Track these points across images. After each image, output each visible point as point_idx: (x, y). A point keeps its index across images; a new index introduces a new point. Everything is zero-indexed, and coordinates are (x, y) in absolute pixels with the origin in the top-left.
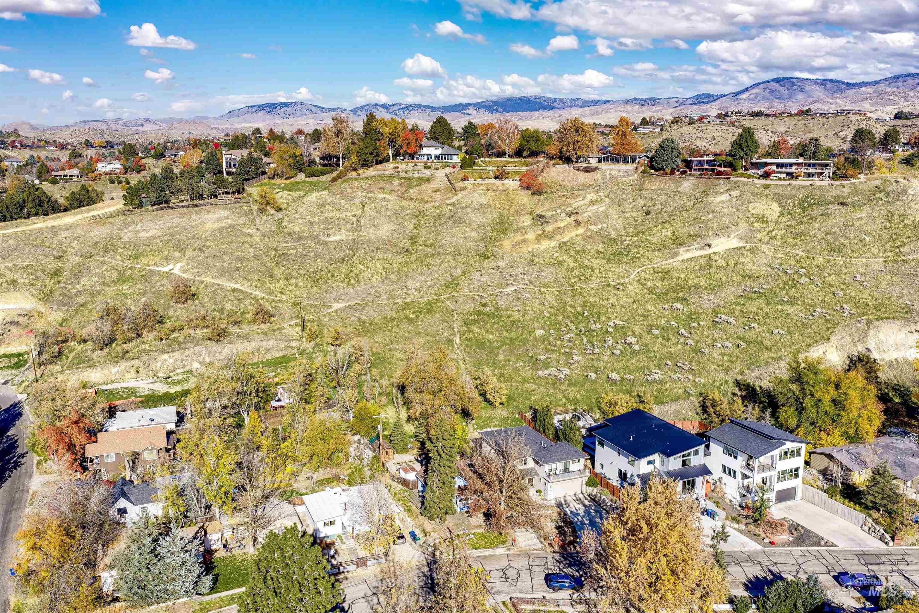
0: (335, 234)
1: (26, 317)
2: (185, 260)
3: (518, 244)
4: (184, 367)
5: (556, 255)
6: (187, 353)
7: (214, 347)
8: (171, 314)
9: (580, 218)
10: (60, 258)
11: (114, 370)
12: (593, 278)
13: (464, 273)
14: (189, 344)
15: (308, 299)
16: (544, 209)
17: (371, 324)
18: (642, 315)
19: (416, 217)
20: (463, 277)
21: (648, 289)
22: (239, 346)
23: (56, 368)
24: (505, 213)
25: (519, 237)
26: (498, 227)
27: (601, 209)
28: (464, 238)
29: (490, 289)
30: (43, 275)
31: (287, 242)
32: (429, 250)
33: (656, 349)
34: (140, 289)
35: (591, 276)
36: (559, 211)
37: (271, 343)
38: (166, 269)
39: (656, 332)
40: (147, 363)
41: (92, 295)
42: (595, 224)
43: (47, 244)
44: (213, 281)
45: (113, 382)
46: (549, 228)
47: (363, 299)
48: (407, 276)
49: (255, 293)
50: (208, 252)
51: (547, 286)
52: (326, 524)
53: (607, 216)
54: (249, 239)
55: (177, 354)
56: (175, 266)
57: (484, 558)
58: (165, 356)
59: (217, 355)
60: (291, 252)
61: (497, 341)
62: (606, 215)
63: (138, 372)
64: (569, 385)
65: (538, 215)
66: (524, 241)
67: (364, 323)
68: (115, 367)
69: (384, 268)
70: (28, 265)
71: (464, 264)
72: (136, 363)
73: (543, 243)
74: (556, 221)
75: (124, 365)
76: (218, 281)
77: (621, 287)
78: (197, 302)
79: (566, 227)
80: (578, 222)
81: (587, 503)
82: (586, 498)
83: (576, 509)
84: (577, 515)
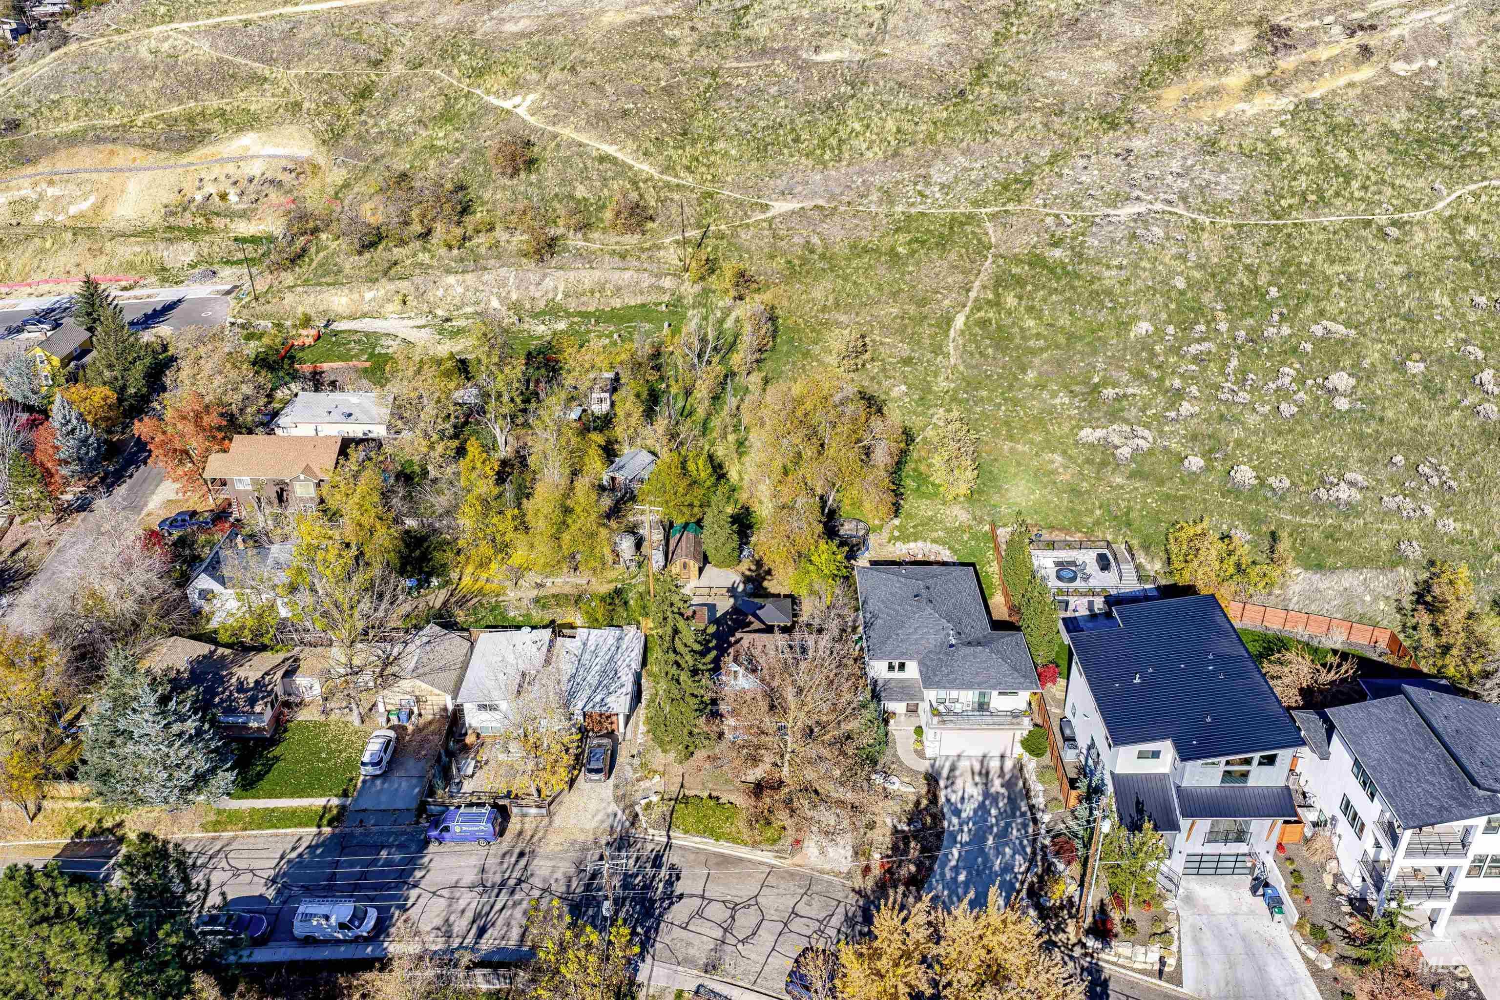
0: (830, 48)
1: (294, 175)
2: (542, 90)
3: (1197, 97)
4: (477, 303)
5: (1277, 132)
6: (486, 277)
7: (531, 270)
8: (487, 196)
9: (1373, 40)
10: (377, 63)
11: (369, 295)
12: (1339, 202)
13: (1054, 159)
14: (492, 262)
15: (736, 186)
16: (1296, 12)
17: (823, 257)
18: (1407, 318)
19: (1007, 15)
20: (1047, 169)
21: (1461, 246)
22: (572, 275)
23: (288, 278)
24: (1198, 17)
25: (1208, 81)
26: (1171, 52)
27: (1439, 20)
28: (1085, 75)
29: (1087, 204)
30: (341, 97)
31: (739, 59)
32: (1002, 97)
33: (1390, 414)
34: (457, 141)
35: (1337, 194)
36: (1330, 19)
37: (627, 275)
38: (507, 105)
39: (1415, 367)
40: (422, 288)
41: (397, 143)
42: (1408, 58)
43: (365, 36)
44: (575, 135)
45: (364, 315)
46: (1288, 62)
47: (832, 197)
48: (937, 153)
49: (637, 166)
50: (585, 74)
51: (1217, 209)
52: (483, 707)
53: (1447, 39)
54: (667, 51)
55: (470, 278)
56: (524, 99)
57: (725, 860)
58: (451, 279)
59: (532, 288)
60: (740, 81)
61: (1038, 335)
62: (1446, 36)
63: (405, 303)
64: (1132, 476)
65: (1273, 28)
66: (1215, 92)
67: (812, 252)
68: (370, 289)
69: (899, 131)
70: (325, 76)
71: (1062, 136)
72: (404, 286)
73: (1257, 101)
74: (1314, 45)
75: (385, 288)
76: (582, 138)
77: (1394, 232)
78: (533, 177)
79: (1332, 61)
80: (1366, 51)
81: (997, 786)
82: (1002, 774)
83: (963, 798)
84: (957, 812)
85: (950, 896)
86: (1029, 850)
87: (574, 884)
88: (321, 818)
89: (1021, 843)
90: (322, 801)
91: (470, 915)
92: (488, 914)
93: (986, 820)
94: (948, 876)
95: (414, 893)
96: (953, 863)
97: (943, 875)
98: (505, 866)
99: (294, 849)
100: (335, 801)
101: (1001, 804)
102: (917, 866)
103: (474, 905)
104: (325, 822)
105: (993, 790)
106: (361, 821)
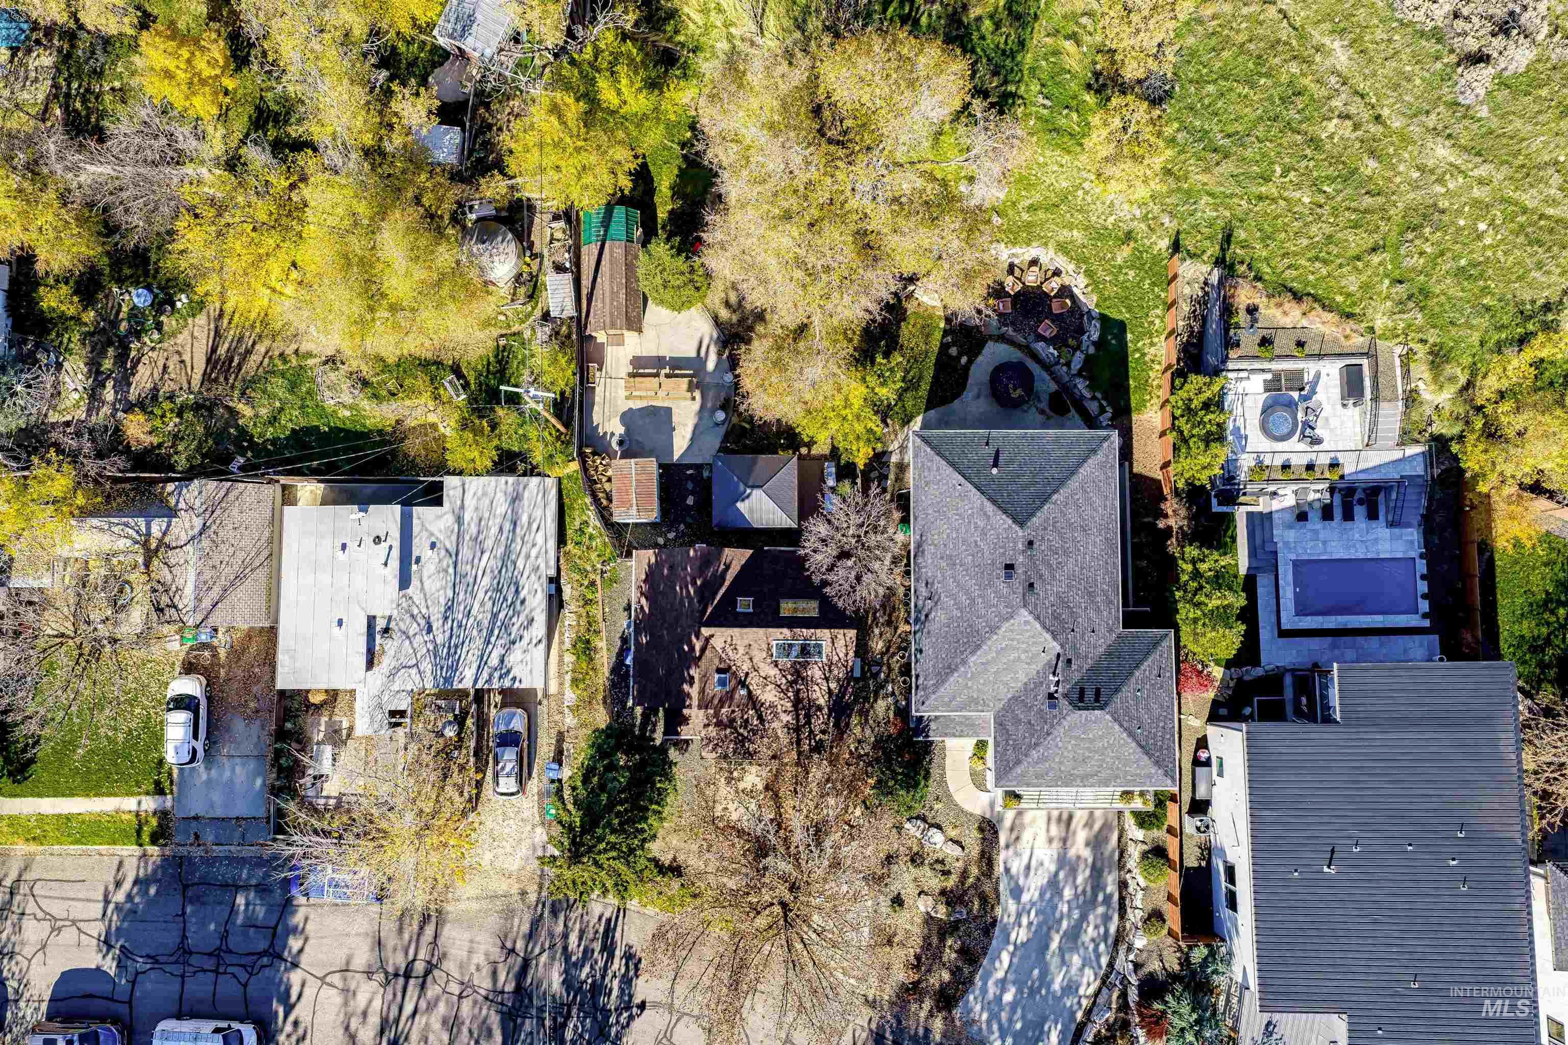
81: (1080, 848)
82: (1089, 824)
83: (1028, 867)
84: (1017, 893)
85: (989, 1022)
86: (1104, 961)
87: (502, 977)
88: (139, 832)
89: (1096, 949)
90: (130, 803)
91: (374, 1020)
92: (397, 1021)
93: (1054, 908)
94: (990, 995)
95: (295, 977)
96: (1000, 974)
97: (984, 991)
98: (406, 936)
99: (118, 884)
100: (149, 804)
101: (1080, 880)
102: (953, 973)
103: (377, 1004)
104: (146, 838)
105: (1072, 853)
106: (197, 837)
